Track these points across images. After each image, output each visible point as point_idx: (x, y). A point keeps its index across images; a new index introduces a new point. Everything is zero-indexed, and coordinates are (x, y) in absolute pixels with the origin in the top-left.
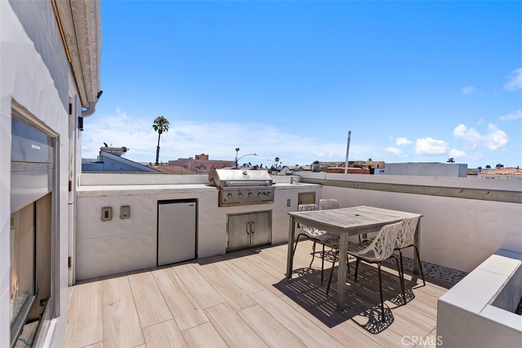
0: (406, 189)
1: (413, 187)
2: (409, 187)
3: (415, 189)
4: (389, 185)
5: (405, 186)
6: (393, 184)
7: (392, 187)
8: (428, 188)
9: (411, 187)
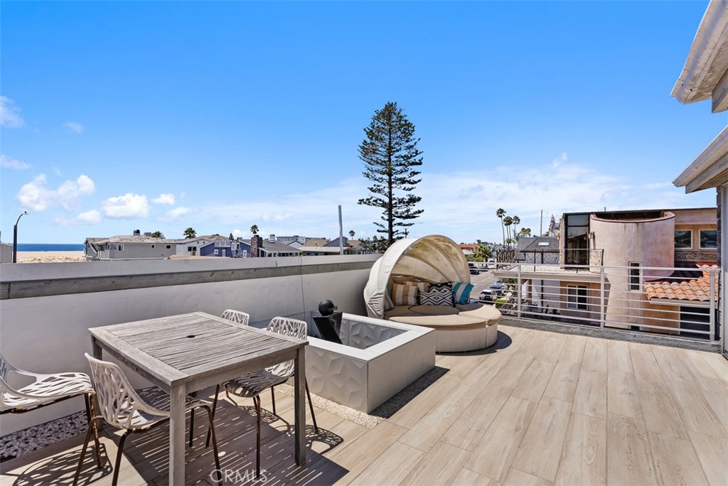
0: (145, 280)
1: (157, 277)
2: (149, 277)
3: (159, 279)
4: (113, 279)
5: (144, 277)
6: (119, 276)
7: (119, 281)
8: (176, 275)
9: (152, 277)
